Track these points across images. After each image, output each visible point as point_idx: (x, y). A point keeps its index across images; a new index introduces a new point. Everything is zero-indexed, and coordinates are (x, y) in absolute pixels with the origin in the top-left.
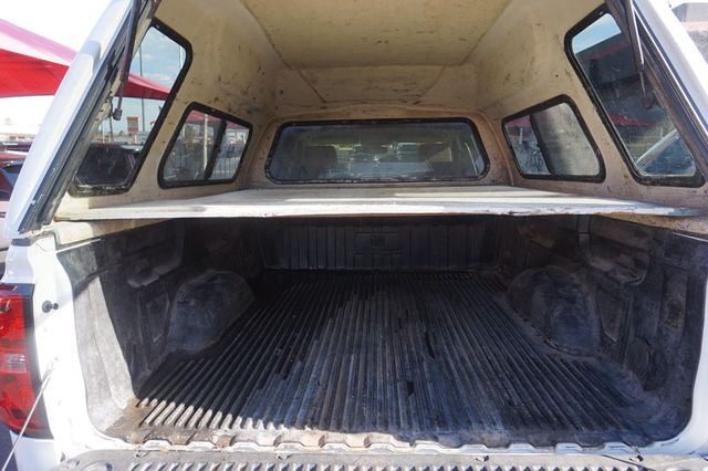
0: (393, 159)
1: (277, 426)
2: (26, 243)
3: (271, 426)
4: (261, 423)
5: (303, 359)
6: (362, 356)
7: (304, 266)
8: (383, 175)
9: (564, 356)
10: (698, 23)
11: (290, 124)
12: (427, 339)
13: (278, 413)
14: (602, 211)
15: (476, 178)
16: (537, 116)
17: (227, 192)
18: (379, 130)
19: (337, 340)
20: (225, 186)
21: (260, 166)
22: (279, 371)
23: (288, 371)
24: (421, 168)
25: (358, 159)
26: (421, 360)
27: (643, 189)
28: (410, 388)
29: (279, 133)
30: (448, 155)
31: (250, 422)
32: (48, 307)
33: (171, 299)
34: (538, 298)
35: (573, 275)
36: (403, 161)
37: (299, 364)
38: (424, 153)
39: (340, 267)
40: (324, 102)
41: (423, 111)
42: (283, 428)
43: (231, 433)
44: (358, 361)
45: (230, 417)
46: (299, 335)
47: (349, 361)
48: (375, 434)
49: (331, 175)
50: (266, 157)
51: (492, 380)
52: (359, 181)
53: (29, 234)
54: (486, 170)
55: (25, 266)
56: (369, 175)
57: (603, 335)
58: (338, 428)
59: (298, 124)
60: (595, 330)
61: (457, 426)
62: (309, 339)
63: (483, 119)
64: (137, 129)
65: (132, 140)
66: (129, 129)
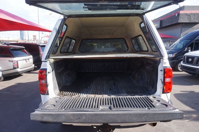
0: (108, 47)
1: (87, 94)
2: (46, 61)
3: (86, 94)
4: (84, 94)
5: (90, 86)
6: (101, 86)
7: (87, 71)
8: (105, 51)
9: (140, 85)
10: (187, 11)
11: (84, 39)
12: (114, 83)
13: (87, 93)
14: (142, 56)
15: (126, 51)
16: (137, 38)
17: (70, 55)
18: (104, 41)
19: (96, 83)
20: (70, 53)
21: (77, 49)
22: (85, 88)
23: (87, 88)
24: (114, 49)
25: (98, 47)
26: (113, 86)
27: (154, 53)
28: (110, 90)
29: (82, 41)
30: (120, 46)
31: (82, 94)
32: (49, 73)
33: (63, 75)
34: (136, 75)
35: (143, 70)
36: (110, 47)
37: (89, 87)
38: (114, 46)
39: (96, 71)
40: (92, 34)
41: (114, 37)
42: (88, 95)
43: (79, 95)
44: (100, 87)
45: (78, 93)
46: (88, 83)
47: (99, 86)
48: (104, 95)
49: (93, 51)
50: (79, 47)
51: (125, 88)
52: (100, 52)
53: (47, 60)
54: (128, 50)
55: (46, 65)
56: (102, 51)
57: (147, 81)
58: (98, 94)
59: (86, 39)
60: (146, 80)
61: (118, 93)
62: (90, 83)
63: (127, 38)
64: (36, 39)
65: (34, 42)
66: (34, 39)
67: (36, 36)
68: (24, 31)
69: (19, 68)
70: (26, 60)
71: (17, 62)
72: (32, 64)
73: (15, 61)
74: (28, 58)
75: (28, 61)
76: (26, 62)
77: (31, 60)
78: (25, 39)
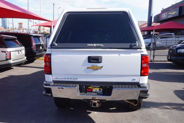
64: (22, 27)
65: (20, 31)
66: (19, 27)
67: (22, 24)
68: (7, 19)
69: (11, 60)
70: (18, 51)
71: (10, 52)
72: (24, 57)
73: (8, 52)
74: (20, 50)
75: (20, 52)
76: (19, 53)
77: (23, 52)
78: (7, 27)
